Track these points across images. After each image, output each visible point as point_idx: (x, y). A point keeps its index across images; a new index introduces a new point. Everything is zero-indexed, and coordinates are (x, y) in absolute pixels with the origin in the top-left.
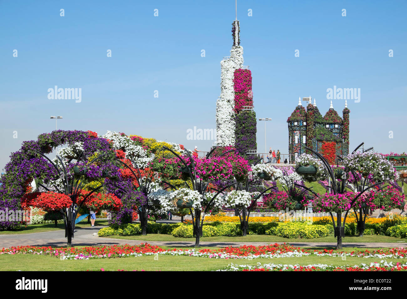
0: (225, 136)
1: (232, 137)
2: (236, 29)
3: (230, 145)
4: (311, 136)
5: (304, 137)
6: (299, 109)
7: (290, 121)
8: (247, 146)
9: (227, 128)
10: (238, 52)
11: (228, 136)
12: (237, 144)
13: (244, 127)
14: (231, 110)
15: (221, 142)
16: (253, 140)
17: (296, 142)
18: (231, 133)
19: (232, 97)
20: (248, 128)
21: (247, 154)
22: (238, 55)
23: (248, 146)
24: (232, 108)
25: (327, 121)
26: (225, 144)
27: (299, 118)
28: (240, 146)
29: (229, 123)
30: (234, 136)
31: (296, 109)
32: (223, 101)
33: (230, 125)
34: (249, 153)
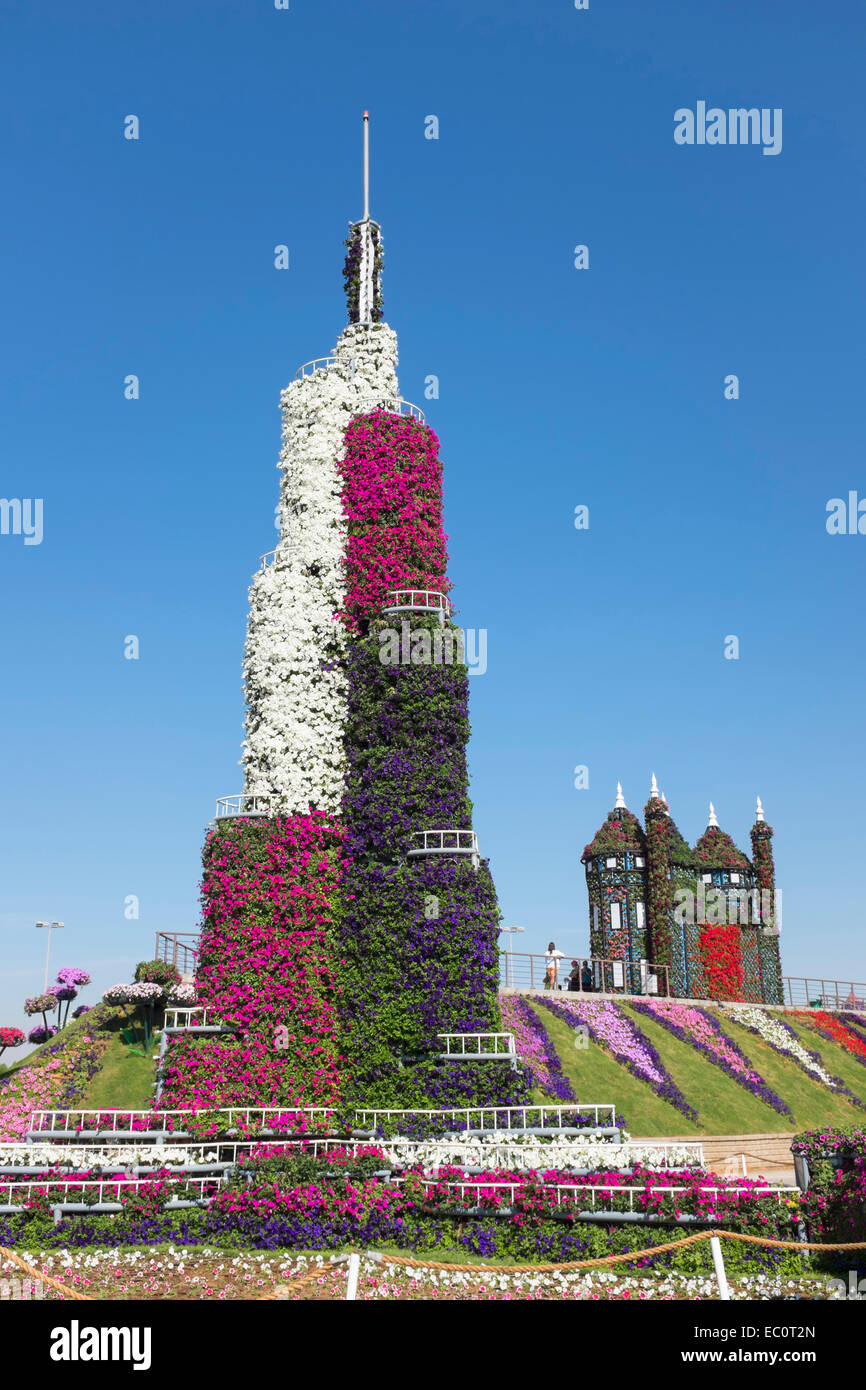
0: (289, 757)
1: (330, 765)
2: (364, 255)
3: (312, 805)
4: (663, 902)
5: (640, 907)
6: (619, 817)
7: (591, 857)
8: (411, 810)
9: (303, 712)
10: (372, 346)
11: (304, 755)
12: (356, 805)
13: (396, 703)
14: (324, 615)
15: (266, 794)
16: (445, 772)
17: (616, 923)
18: (321, 741)
19: (332, 548)
20: (420, 704)
21: (412, 859)
22: (373, 358)
23: (415, 808)
24: (332, 608)
25: (705, 864)
26: (284, 800)
27: (621, 845)
28: (372, 808)
29: (314, 682)
30: (338, 757)
31: (610, 819)
32: (283, 569)
33: (315, 697)
34: (426, 850)
